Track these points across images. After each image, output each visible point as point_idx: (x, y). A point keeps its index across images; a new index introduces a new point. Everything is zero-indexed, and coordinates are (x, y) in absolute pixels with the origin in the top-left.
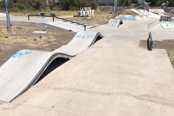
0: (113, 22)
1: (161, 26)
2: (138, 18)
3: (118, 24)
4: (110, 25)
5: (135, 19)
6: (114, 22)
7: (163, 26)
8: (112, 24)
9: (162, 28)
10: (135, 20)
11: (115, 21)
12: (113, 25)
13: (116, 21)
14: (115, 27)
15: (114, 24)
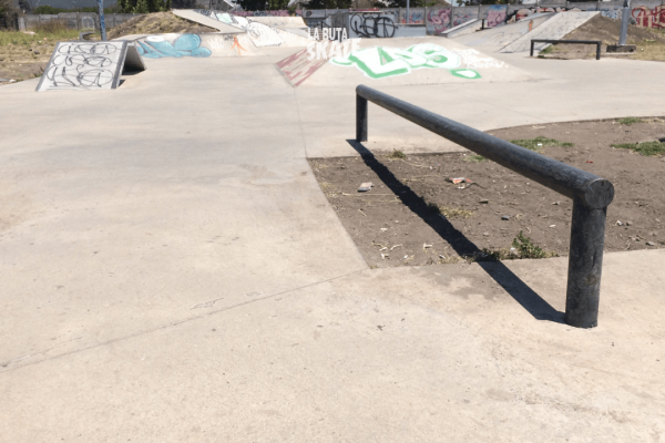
0: (78, 59)
1: (355, 64)
2: (214, 44)
3: (114, 67)
4: (59, 79)
5: (202, 49)
6: (86, 60)
7: (368, 64)
8: (72, 73)
9: (366, 74)
10: (205, 55)
11: (93, 50)
12: (79, 78)
13: (99, 50)
14: (95, 88)
15: (87, 67)
